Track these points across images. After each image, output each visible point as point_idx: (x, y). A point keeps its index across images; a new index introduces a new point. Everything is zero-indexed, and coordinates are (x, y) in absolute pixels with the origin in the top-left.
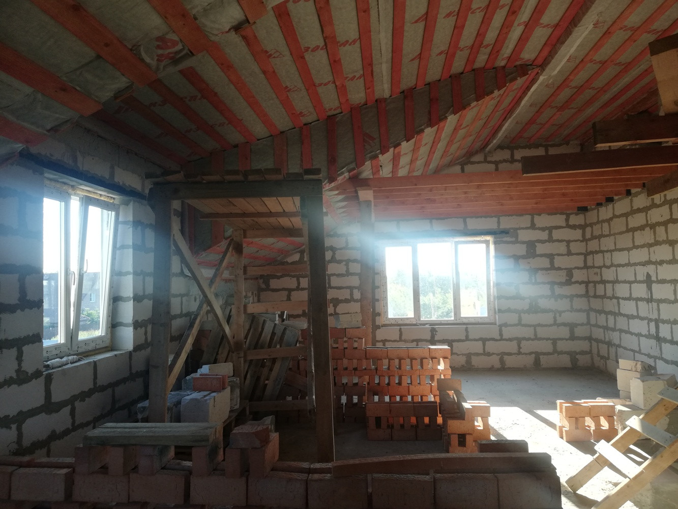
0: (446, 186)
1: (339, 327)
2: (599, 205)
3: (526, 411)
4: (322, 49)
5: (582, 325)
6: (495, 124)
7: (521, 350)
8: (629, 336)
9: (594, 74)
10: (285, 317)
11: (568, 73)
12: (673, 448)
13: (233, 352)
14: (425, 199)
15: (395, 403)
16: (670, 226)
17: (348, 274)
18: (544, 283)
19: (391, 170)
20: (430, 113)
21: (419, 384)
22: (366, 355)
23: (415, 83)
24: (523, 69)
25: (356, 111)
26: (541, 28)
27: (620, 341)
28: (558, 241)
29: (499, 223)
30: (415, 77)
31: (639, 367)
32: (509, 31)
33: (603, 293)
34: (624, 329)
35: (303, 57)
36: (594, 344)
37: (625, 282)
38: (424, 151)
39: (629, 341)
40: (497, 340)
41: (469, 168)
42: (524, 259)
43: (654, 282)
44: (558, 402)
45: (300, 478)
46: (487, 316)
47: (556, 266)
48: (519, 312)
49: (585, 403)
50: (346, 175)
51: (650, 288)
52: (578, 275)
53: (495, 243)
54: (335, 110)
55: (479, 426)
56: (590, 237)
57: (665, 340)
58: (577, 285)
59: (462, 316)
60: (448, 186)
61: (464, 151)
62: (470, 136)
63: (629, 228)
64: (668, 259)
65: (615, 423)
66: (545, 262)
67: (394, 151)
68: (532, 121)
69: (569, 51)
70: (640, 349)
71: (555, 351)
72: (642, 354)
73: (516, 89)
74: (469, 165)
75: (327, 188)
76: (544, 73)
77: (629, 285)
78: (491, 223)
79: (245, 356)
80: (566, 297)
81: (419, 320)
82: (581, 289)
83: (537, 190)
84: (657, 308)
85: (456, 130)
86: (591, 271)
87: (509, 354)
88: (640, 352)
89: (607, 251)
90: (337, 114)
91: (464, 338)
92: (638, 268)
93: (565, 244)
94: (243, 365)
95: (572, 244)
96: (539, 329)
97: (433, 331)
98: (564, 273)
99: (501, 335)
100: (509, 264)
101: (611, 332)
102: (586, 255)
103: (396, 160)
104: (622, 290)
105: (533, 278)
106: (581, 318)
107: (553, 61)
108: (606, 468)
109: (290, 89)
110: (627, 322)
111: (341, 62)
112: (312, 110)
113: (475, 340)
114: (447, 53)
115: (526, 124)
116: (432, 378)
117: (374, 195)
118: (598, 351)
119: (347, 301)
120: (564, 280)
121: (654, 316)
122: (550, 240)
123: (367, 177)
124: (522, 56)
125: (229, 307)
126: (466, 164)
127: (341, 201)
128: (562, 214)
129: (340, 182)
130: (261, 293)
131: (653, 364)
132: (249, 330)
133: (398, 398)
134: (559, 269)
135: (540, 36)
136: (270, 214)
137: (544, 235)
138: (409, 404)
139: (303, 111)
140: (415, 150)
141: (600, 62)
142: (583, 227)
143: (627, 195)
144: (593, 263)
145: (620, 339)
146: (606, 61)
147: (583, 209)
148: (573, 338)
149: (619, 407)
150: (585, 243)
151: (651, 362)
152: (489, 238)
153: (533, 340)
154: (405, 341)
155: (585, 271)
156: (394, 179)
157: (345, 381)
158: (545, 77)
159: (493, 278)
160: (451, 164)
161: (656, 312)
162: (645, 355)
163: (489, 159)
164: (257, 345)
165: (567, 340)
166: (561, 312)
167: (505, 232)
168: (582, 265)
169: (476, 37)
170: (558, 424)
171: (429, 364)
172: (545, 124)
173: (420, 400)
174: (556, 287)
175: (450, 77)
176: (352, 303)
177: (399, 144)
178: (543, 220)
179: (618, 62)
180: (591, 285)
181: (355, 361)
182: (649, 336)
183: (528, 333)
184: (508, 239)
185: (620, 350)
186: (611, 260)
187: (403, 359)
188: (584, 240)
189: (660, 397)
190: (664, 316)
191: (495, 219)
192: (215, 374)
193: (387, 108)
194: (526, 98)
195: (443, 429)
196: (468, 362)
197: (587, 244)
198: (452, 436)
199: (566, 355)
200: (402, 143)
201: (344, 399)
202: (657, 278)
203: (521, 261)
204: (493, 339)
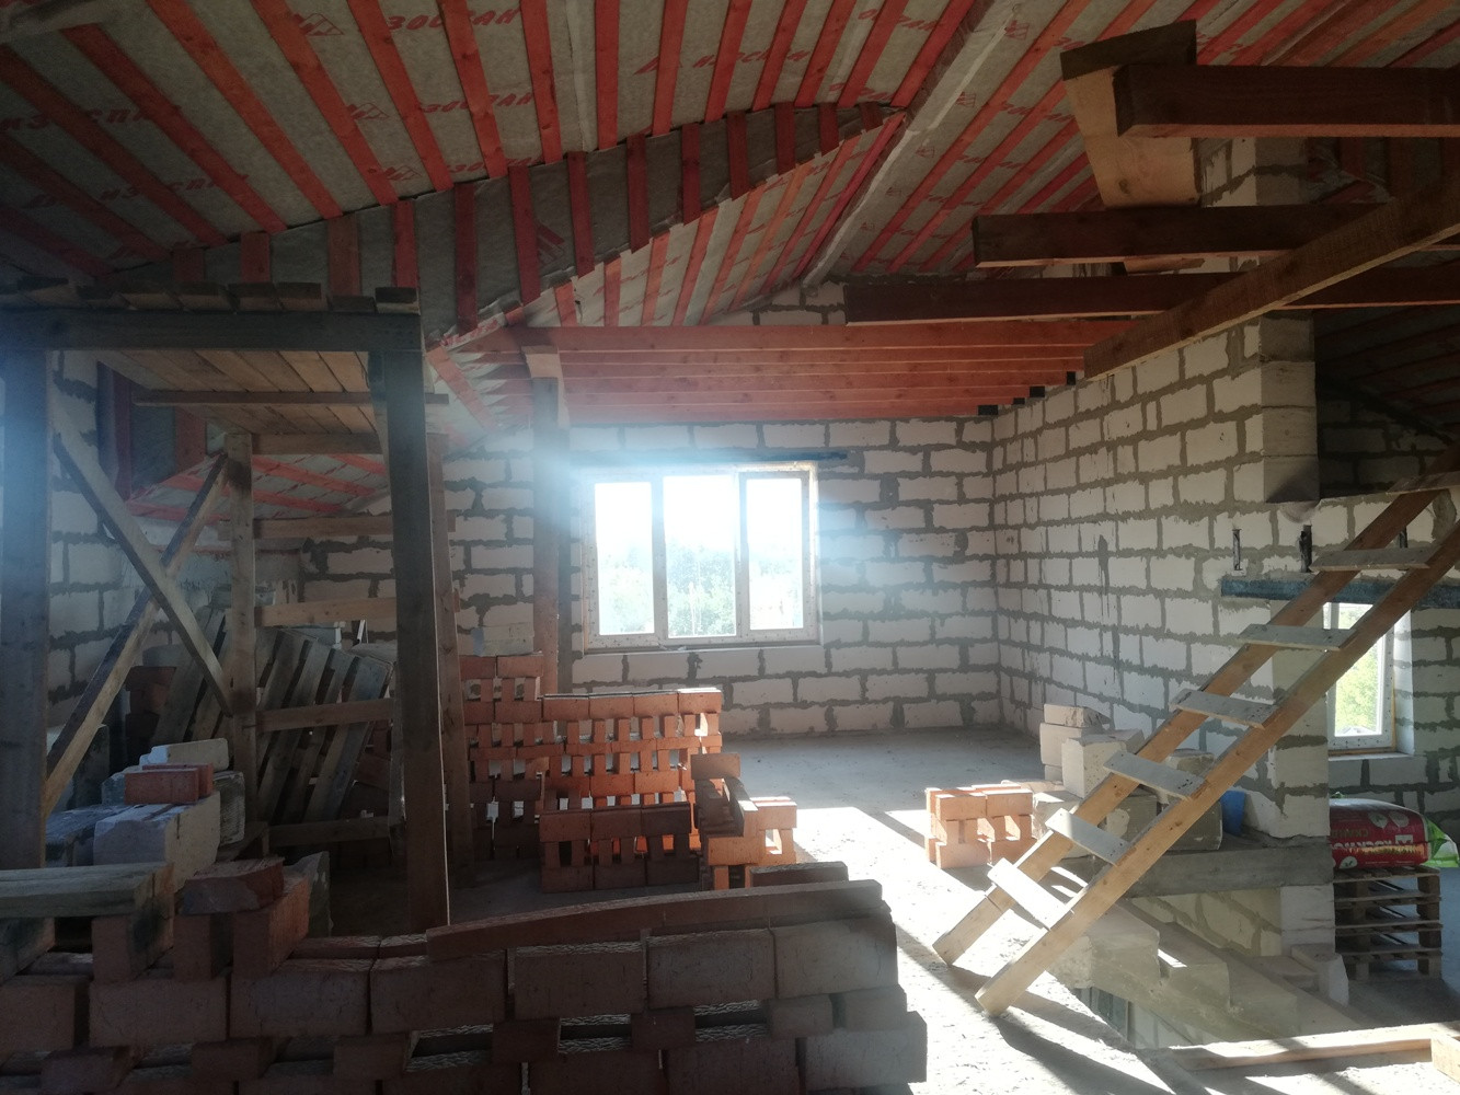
0: (717, 353)
1: (482, 655)
2: (1019, 402)
3: (870, 815)
4: (433, 25)
5: (984, 641)
6: (821, 227)
7: (867, 695)
8: (1066, 660)
9: (1010, 134)
10: (360, 637)
11: (962, 129)
12: (1125, 865)
13: (231, 716)
14: (676, 380)
15: (602, 811)
16: (1142, 444)
17: (511, 540)
18: (912, 559)
19: (602, 314)
20: (681, 191)
21: (656, 768)
22: (543, 713)
23: (649, 123)
24: (872, 113)
25: (519, 176)
26: (905, 28)
27: (1051, 671)
28: (941, 474)
29: (827, 436)
30: (648, 111)
31: (1080, 718)
32: (843, 27)
33: (1022, 579)
34: (1058, 647)
35: (388, 40)
36: (1005, 678)
37: (1061, 555)
38: (671, 274)
39: (1067, 670)
40: (820, 676)
41: (768, 318)
42: (875, 509)
43: (1112, 554)
44: (928, 791)
45: (352, 970)
46: (802, 626)
47: (937, 525)
48: (864, 618)
49: (978, 790)
50: (499, 317)
51: (1104, 566)
52: (979, 544)
53: (820, 477)
54: (471, 169)
55: (775, 848)
56: (1000, 467)
57: (1130, 667)
58: (976, 562)
59: (752, 628)
60: (722, 353)
61: (759, 282)
62: (770, 249)
63: (1071, 448)
64: (1137, 510)
65: (1033, 828)
66: (916, 518)
67: (605, 269)
68: (892, 228)
69: (959, 82)
70: (1085, 686)
71: (932, 695)
72: (1090, 694)
73: (858, 155)
74: (770, 312)
75: (455, 345)
76: (914, 124)
77: (1068, 561)
78: (812, 437)
79: (259, 724)
80: (954, 586)
81: (666, 637)
82: (981, 571)
83: (899, 366)
84: (1116, 604)
85: (738, 233)
86: (1002, 535)
87: (845, 703)
88: (1085, 691)
89: (1031, 495)
90: (476, 180)
91: (756, 673)
92: (1085, 527)
93: (953, 479)
94: (254, 744)
95: (967, 481)
96: (901, 651)
97: (694, 661)
98: (950, 539)
99: (829, 664)
100: (845, 520)
101: (1034, 654)
102: (992, 502)
103: (610, 289)
104: (1055, 571)
105: (892, 549)
106: (980, 627)
107: (930, 99)
108: (1010, 913)
109: (362, 114)
110: (1063, 633)
111: (479, 61)
112: (417, 165)
113: (778, 676)
114: (716, 63)
115: (883, 231)
116: (683, 754)
117: (563, 366)
118: (1013, 692)
119: (508, 600)
120: (950, 553)
121: (1111, 620)
122: (927, 472)
123: (549, 325)
124: (870, 84)
125: (220, 613)
126: (764, 309)
127: (491, 376)
128: (949, 419)
129: (484, 333)
130: (307, 585)
131: (1106, 713)
132: (269, 666)
133: (611, 801)
134: (942, 530)
135: (903, 45)
136: (311, 396)
137: (914, 463)
138: (634, 811)
139: (396, 167)
140: (653, 270)
141: (1021, 110)
142: (988, 447)
143: (1068, 383)
144: (1006, 519)
145: (1051, 666)
146: (1032, 110)
147: (989, 412)
148: (965, 667)
149: (1041, 797)
150: (991, 478)
151: (1104, 709)
152: (809, 467)
153: (889, 673)
154: (635, 683)
155: (990, 534)
156: (609, 332)
157: (494, 771)
158: (916, 133)
159: (815, 549)
160: (732, 308)
161: (1114, 613)
162: (1094, 696)
163: (810, 301)
164: (289, 697)
165: (954, 671)
166: (943, 617)
167: (839, 455)
168: (985, 523)
169: (776, 34)
170: (928, 836)
171: (675, 727)
172: (919, 234)
173: (657, 802)
174: (935, 566)
175: (725, 116)
176: (520, 604)
177: (615, 256)
178: (914, 432)
179: (1054, 112)
180: (1001, 563)
181: (519, 729)
182: (1100, 660)
183: (880, 658)
184: (845, 469)
185: (1051, 689)
186: (1038, 512)
187: (623, 718)
188: (991, 473)
189: (1108, 770)
190: (1127, 621)
191: (820, 428)
192: (181, 764)
193: (589, 175)
194: (880, 176)
195: (701, 859)
196: (764, 721)
197: (995, 482)
198: (716, 870)
199: (952, 702)
200: (622, 254)
201: (493, 810)
202: (1117, 545)
203: (869, 513)
204: (814, 674)
